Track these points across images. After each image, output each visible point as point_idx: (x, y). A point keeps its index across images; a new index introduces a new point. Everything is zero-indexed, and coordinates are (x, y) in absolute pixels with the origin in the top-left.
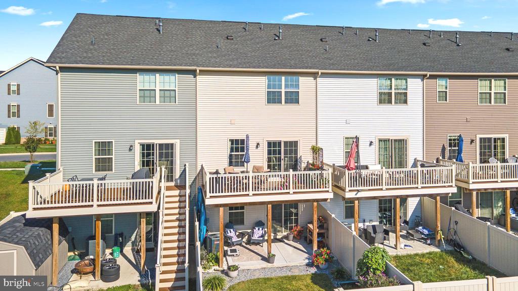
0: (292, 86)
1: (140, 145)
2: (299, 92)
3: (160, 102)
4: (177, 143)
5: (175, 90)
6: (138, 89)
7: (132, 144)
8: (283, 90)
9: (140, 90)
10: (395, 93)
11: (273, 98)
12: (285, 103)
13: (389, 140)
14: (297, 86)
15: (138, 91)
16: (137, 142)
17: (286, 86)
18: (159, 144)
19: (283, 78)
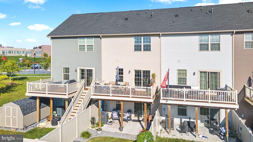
0: (147, 42)
1: (80, 69)
2: (150, 45)
3: (87, 51)
4: (94, 69)
5: (93, 45)
6: (79, 45)
7: (77, 69)
8: (142, 44)
9: (79, 46)
10: (211, 44)
11: (137, 48)
12: (144, 50)
13: (207, 72)
14: (150, 42)
15: (78, 46)
16: (78, 68)
17: (144, 42)
18: (87, 69)
19: (142, 38)
